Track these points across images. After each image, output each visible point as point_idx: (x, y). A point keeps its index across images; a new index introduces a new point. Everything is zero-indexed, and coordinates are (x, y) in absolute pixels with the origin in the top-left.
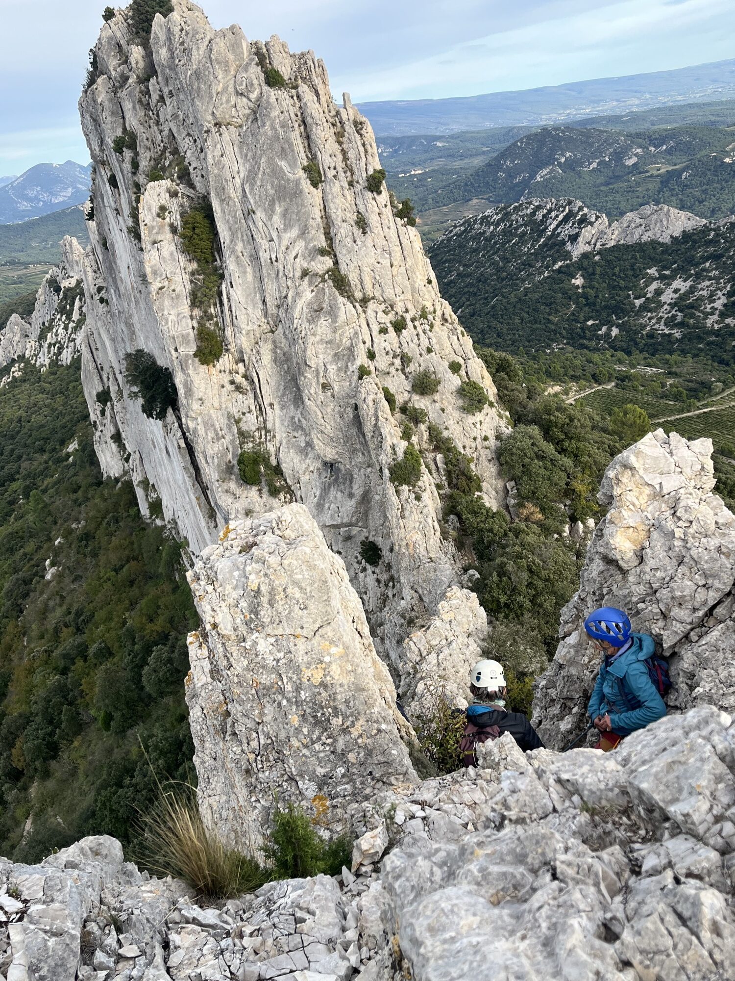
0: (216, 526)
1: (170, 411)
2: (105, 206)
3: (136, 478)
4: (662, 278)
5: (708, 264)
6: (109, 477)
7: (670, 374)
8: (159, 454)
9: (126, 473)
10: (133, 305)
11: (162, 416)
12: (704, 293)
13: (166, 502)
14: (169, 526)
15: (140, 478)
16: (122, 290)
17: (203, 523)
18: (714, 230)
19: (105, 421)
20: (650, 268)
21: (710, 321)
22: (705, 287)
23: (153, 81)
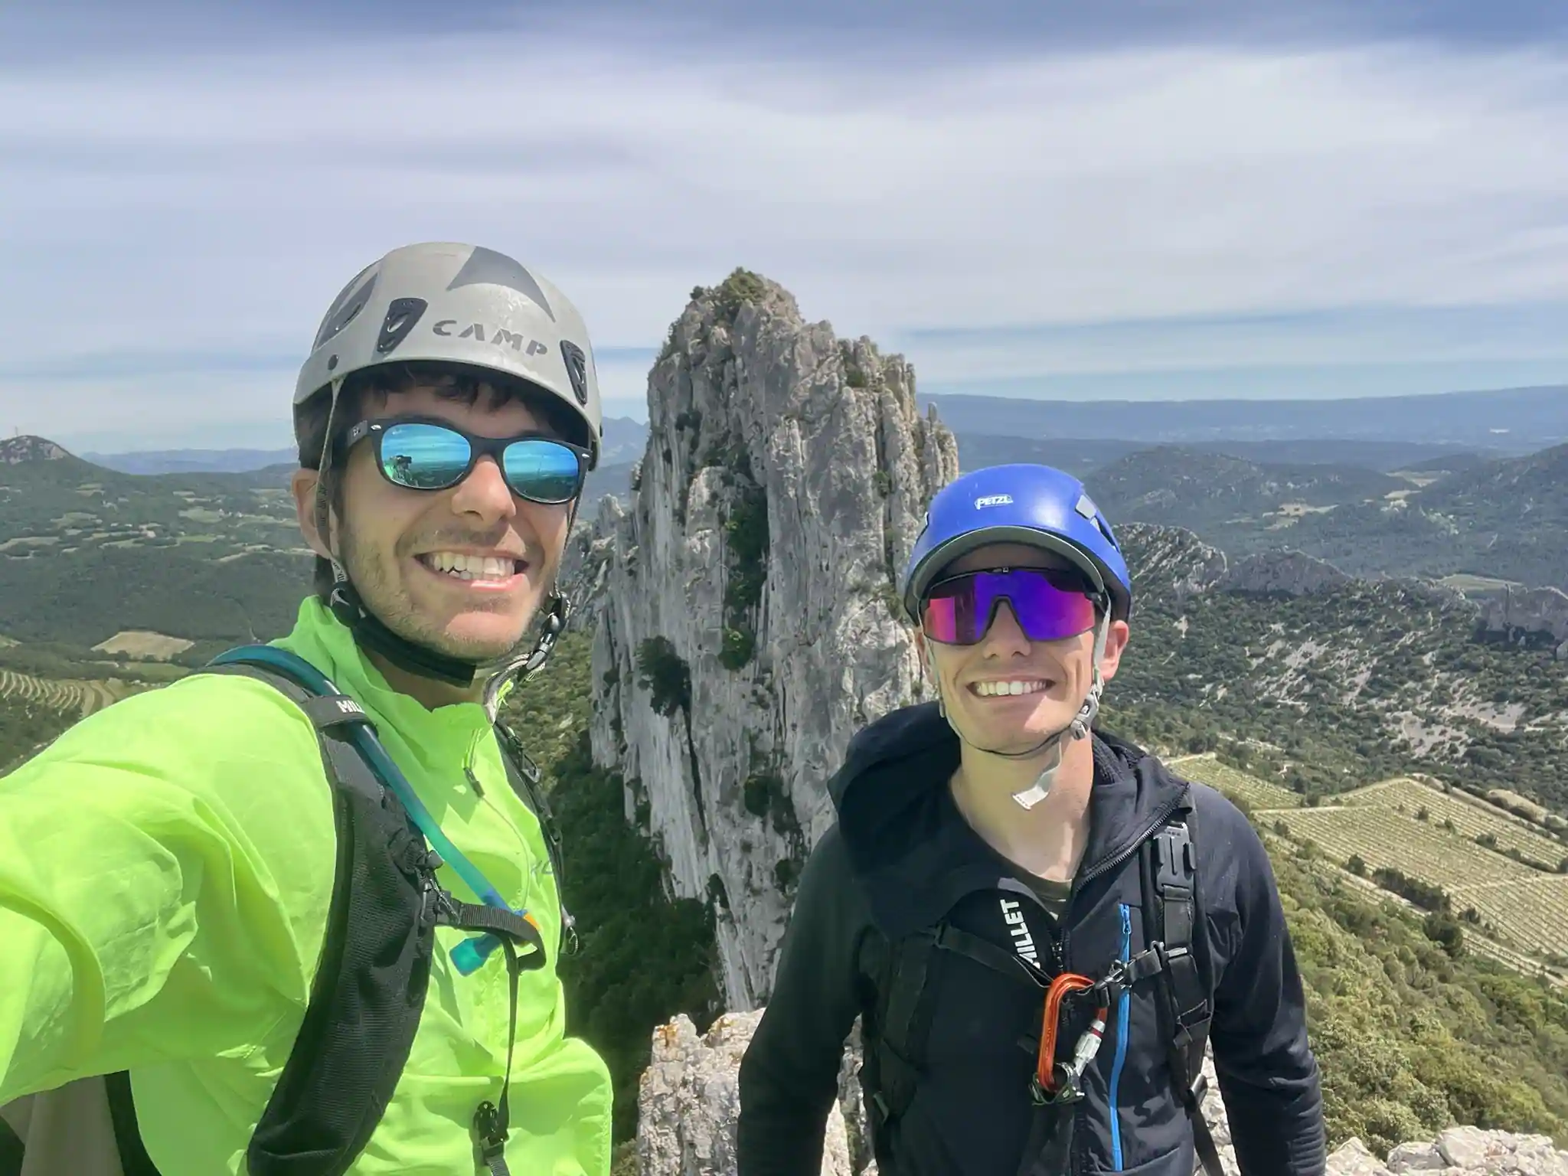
0: (706, 853)
1: (680, 710)
2: (654, 480)
3: (628, 775)
4: (1290, 637)
5: (1350, 629)
6: (599, 766)
7: (1291, 755)
8: (658, 754)
9: (618, 766)
10: (663, 586)
11: (670, 713)
12: (1343, 663)
13: (656, 809)
14: (654, 839)
15: (632, 776)
16: (654, 568)
17: (693, 845)
18: (1363, 590)
19: (607, 704)
20: (1274, 623)
21: (1349, 699)
22: (1343, 657)
23: (729, 364)
